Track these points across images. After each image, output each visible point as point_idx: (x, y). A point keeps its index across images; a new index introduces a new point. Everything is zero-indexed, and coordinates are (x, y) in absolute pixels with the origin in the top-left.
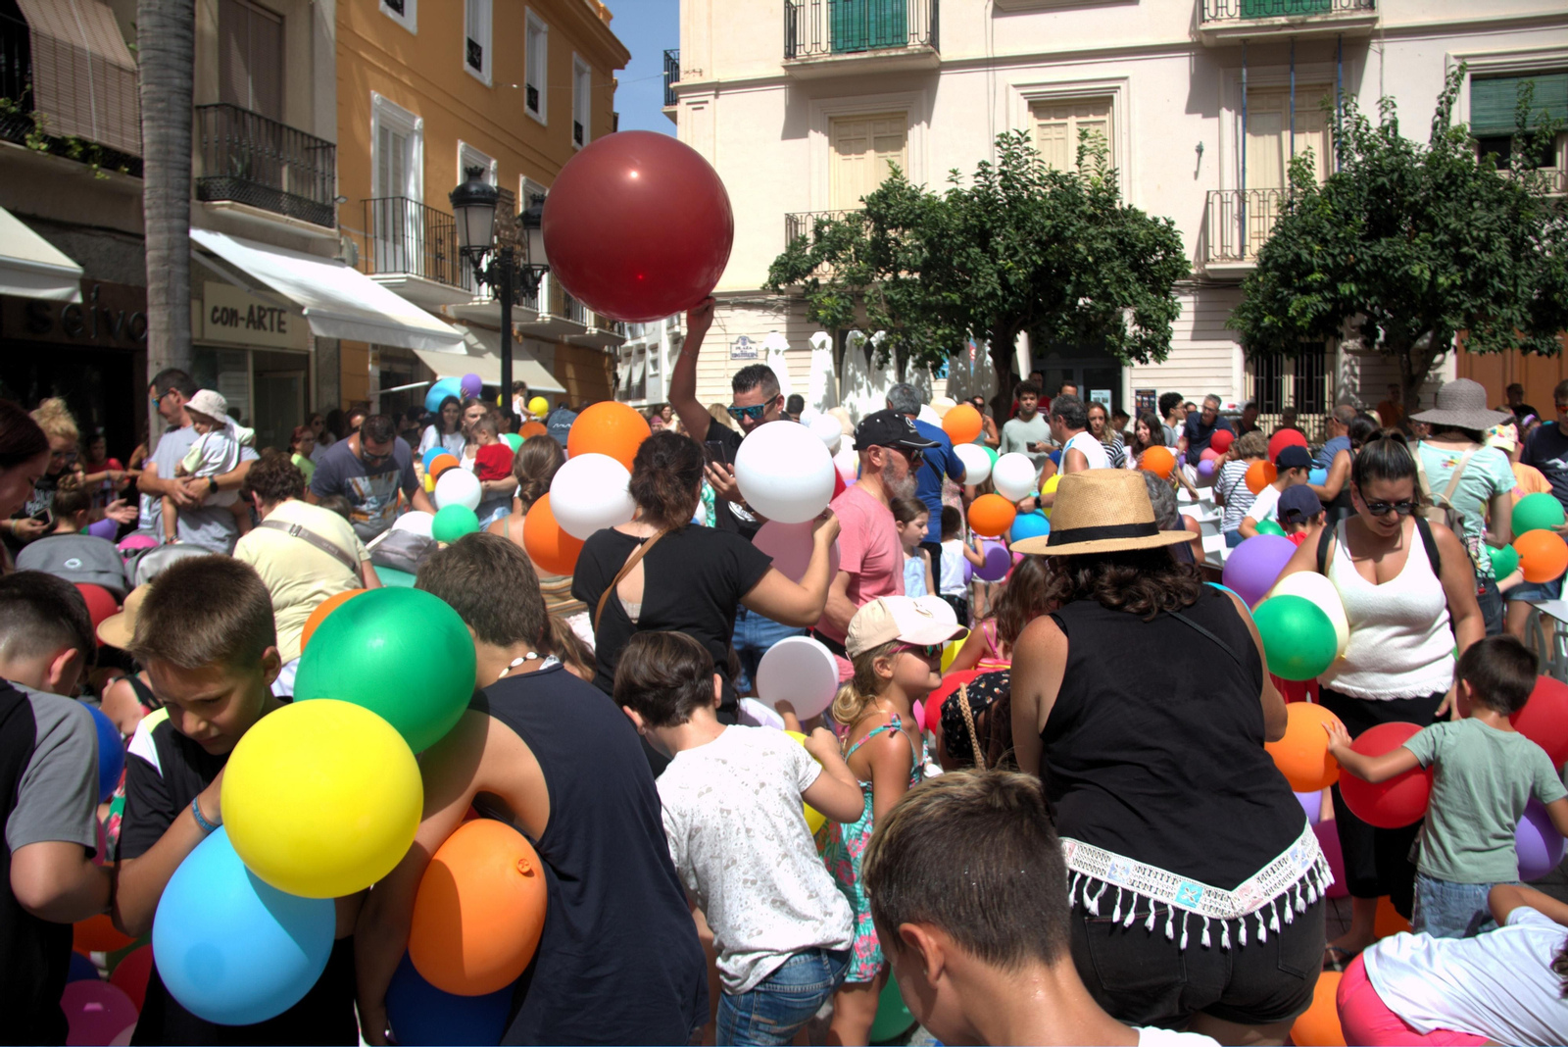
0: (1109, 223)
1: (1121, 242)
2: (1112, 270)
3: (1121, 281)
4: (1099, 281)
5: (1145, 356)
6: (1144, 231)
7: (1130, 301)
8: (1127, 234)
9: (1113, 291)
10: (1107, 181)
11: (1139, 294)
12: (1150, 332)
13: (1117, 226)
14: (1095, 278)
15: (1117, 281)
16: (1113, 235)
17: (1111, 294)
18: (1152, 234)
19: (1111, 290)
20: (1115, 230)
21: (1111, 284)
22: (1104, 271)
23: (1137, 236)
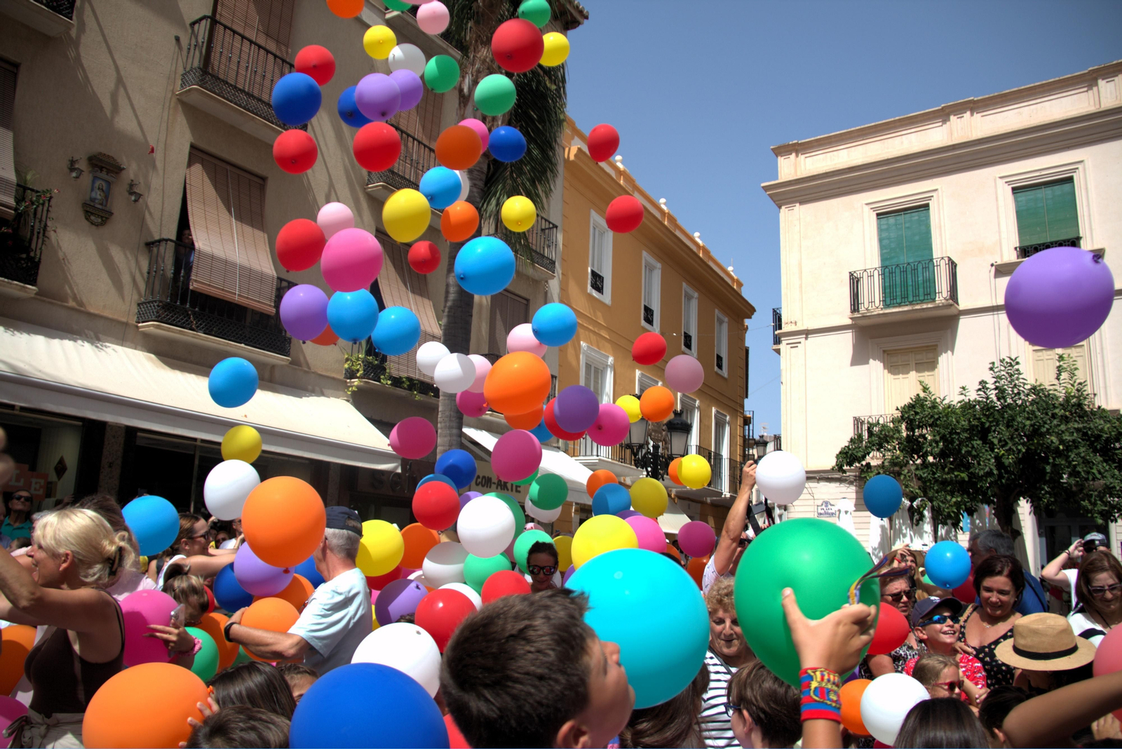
0: (1076, 421)
1: (1085, 434)
2: (1078, 454)
3: (1086, 462)
4: (1070, 463)
5: (1114, 516)
6: (1108, 425)
7: (1099, 476)
8: (1090, 429)
9: (1080, 470)
10: (1078, 390)
11: (1106, 471)
12: (1116, 499)
13: (1083, 423)
14: (1066, 461)
15: (1083, 463)
16: (1078, 430)
17: (1079, 472)
18: (1115, 427)
19: (1078, 469)
20: (1081, 426)
21: (1079, 464)
22: (1073, 456)
23: (1102, 429)
